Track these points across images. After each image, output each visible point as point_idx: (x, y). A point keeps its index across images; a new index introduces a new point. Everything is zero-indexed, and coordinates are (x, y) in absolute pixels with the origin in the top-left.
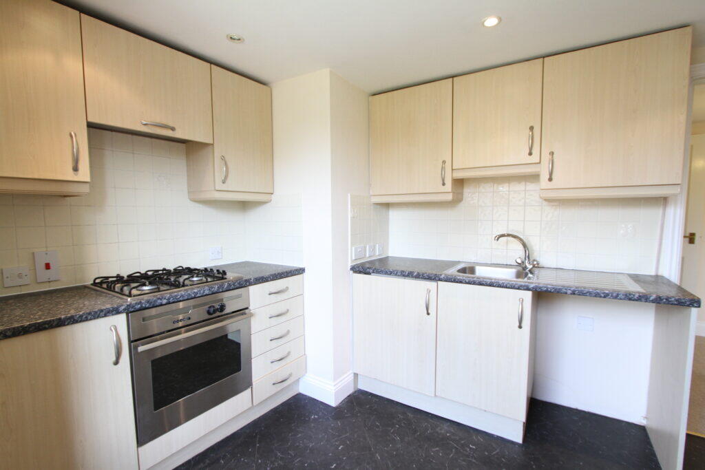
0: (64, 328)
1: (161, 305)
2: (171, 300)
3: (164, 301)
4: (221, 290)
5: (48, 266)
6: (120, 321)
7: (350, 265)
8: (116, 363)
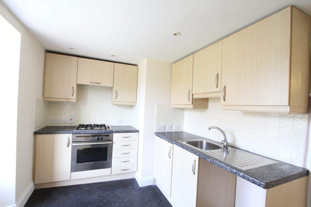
0: (56, 134)
1: (82, 134)
2: (85, 133)
3: (83, 133)
4: (101, 133)
5: (71, 120)
6: (70, 135)
7: (154, 132)
8: (68, 147)
